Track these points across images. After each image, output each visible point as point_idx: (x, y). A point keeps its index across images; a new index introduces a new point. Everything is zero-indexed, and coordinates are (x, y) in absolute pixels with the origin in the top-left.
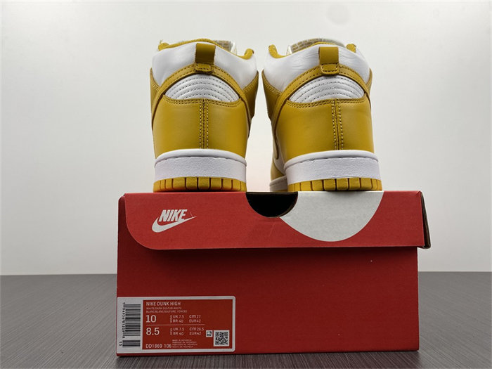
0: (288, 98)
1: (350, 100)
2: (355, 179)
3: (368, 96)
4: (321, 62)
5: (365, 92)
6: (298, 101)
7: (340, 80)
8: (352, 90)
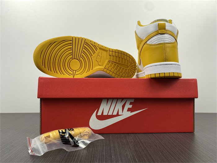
0: (146, 42)
1: (170, 43)
2: (172, 73)
3: (177, 41)
4: (159, 28)
5: (176, 40)
6: (150, 43)
7: (166, 35)
8: (171, 39)
